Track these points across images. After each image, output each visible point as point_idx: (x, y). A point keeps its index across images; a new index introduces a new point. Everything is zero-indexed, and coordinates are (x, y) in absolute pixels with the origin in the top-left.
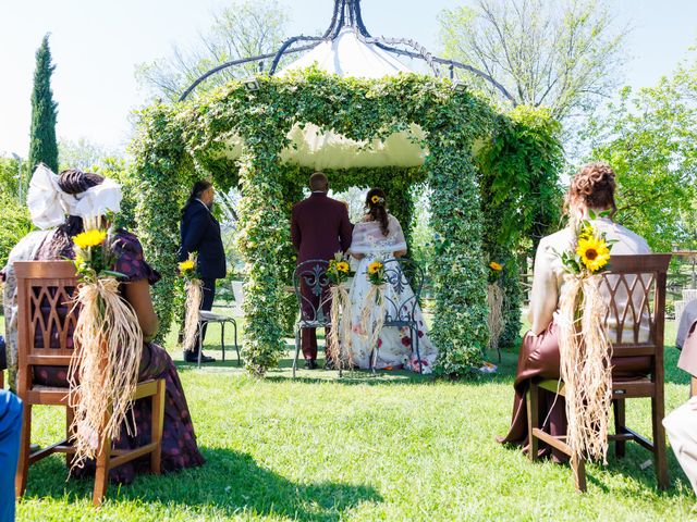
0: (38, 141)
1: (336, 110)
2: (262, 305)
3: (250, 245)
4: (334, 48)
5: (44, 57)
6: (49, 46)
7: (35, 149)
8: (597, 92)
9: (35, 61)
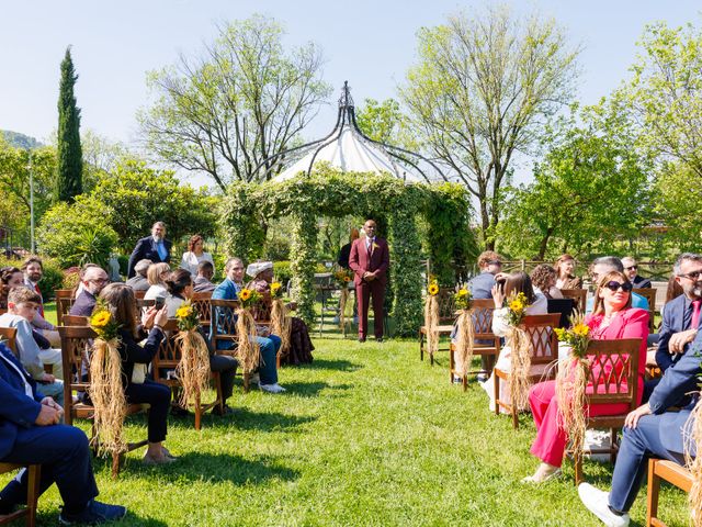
0: (66, 144)
1: (344, 198)
2: (305, 300)
3: (299, 268)
4: (340, 144)
5: (68, 68)
6: (72, 57)
7: (63, 151)
8: (557, 100)
9: (60, 71)
